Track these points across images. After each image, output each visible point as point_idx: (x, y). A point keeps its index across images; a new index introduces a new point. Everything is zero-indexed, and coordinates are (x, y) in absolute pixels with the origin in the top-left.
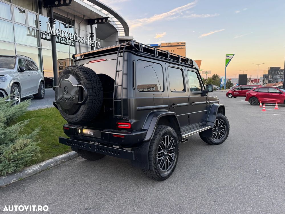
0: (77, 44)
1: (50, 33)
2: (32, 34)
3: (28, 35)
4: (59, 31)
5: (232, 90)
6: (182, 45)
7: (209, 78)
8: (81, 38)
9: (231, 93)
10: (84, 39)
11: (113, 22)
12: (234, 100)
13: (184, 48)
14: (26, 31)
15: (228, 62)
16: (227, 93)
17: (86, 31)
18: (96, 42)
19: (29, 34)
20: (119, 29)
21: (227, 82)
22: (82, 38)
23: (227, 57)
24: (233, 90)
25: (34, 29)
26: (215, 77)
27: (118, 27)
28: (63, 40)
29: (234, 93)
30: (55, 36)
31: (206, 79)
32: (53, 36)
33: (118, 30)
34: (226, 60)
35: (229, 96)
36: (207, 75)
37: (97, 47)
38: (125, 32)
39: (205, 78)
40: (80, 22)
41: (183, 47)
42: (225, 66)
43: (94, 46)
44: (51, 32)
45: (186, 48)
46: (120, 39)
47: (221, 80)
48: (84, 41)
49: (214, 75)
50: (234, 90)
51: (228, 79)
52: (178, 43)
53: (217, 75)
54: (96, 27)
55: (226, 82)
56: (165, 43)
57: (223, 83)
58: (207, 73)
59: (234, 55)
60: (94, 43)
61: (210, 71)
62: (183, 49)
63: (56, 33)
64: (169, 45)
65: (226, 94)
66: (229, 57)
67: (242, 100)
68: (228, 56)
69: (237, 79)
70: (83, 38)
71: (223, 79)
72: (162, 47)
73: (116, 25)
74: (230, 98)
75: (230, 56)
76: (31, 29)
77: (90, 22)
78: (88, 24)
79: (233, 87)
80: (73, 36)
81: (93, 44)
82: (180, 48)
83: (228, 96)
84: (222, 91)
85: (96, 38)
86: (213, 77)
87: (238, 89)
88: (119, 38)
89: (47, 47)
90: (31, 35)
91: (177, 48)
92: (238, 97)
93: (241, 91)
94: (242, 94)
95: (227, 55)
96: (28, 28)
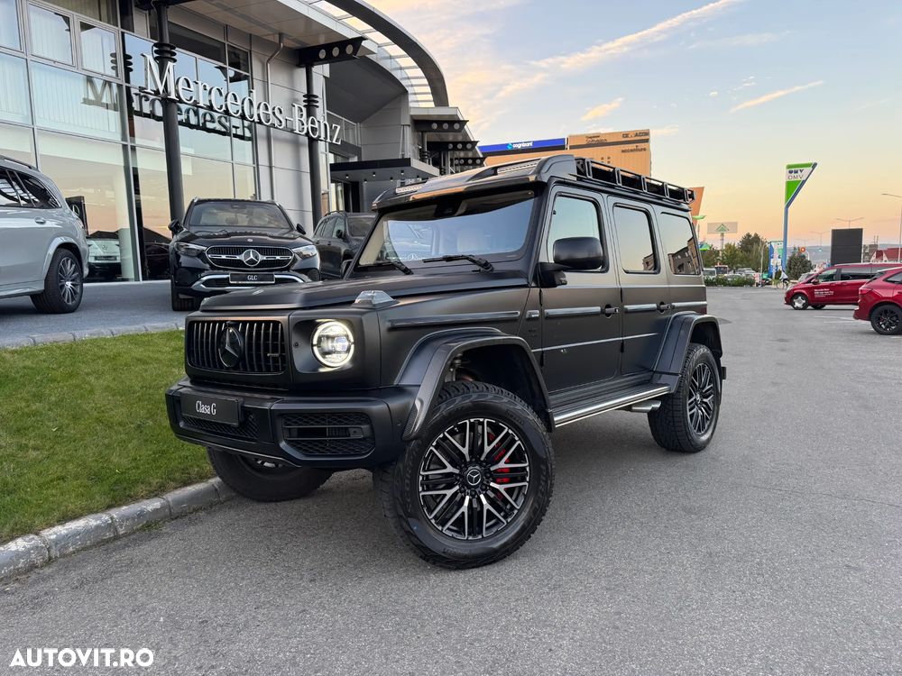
0: (261, 130)
1: (157, 93)
2: (101, 98)
3: (86, 101)
4: (189, 86)
5: (805, 281)
6: (639, 141)
7: (729, 247)
8: (270, 109)
9: (804, 292)
10: (281, 112)
11: (389, 60)
12: (814, 318)
13: (645, 150)
14: (80, 89)
15: (793, 190)
16: (788, 293)
17: (293, 89)
18: (325, 125)
19: (92, 97)
20: (412, 86)
21: (791, 258)
22: (274, 109)
23: (791, 172)
24: (809, 282)
25: (110, 84)
26: (751, 242)
27: (408, 78)
28: (213, 121)
29: (812, 294)
30: (173, 100)
31: (719, 249)
32: (167, 102)
33: (408, 89)
34: (788, 184)
35: (797, 304)
36: (722, 235)
37: (328, 140)
38: (434, 93)
39: (718, 246)
40: (267, 58)
41: (641, 146)
42: (784, 206)
43: (318, 139)
44: (158, 90)
45: (651, 149)
46: (416, 118)
47: (769, 253)
48: (281, 122)
49: (749, 235)
50: (814, 283)
51: (795, 249)
52: (626, 135)
53: (756, 235)
54: (328, 75)
55: (787, 258)
56: (581, 136)
57: (776, 262)
58: (722, 229)
59: (815, 165)
60: (317, 126)
61: (735, 224)
62: (643, 152)
63: (177, 91)
64: (596, 142)
65: (784, 296)
66: (796, 172)
67: (843, 318)
68: (793, 169)
69: (826, 247)
70: (277, 111)
71: (777, 248)
72: (572, 147)
73: (401, 68)
74: (797, 309)
75: (801, 171)
76: (99, 84)
77: (304, 57)
78: (299, 66)
79: (812, 272)
80: (239, 103)
81: (314, 130)
82: (632, 151)
83: (792, 304)
84: (773, 286)
85: (326, 111)
86: (743, 242)
87: (830, 277)
88: (412, 113)
89: (153, 140)
90: (98, 102)
91: (623, 151)
92: (827, 307)
93: (841, 285)
94: (842, 295)
95: (789, 167)
96: (89, 80)
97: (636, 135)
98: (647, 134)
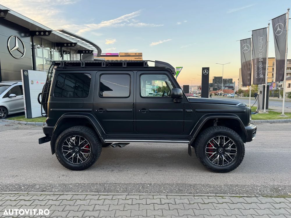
13: (141, 58)
52: (136, 54)
56: (123, 53)
59: (182, 67)
64: (127, 55)
66: (178, 69)
72: (120, 56)
78: (78, 53)
82: (137, 58)
97: (139, 54)
98: (142, 54)
